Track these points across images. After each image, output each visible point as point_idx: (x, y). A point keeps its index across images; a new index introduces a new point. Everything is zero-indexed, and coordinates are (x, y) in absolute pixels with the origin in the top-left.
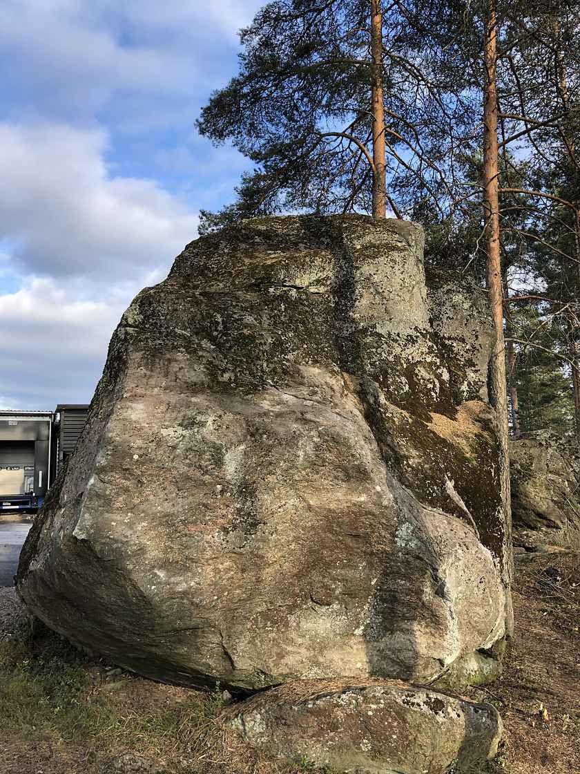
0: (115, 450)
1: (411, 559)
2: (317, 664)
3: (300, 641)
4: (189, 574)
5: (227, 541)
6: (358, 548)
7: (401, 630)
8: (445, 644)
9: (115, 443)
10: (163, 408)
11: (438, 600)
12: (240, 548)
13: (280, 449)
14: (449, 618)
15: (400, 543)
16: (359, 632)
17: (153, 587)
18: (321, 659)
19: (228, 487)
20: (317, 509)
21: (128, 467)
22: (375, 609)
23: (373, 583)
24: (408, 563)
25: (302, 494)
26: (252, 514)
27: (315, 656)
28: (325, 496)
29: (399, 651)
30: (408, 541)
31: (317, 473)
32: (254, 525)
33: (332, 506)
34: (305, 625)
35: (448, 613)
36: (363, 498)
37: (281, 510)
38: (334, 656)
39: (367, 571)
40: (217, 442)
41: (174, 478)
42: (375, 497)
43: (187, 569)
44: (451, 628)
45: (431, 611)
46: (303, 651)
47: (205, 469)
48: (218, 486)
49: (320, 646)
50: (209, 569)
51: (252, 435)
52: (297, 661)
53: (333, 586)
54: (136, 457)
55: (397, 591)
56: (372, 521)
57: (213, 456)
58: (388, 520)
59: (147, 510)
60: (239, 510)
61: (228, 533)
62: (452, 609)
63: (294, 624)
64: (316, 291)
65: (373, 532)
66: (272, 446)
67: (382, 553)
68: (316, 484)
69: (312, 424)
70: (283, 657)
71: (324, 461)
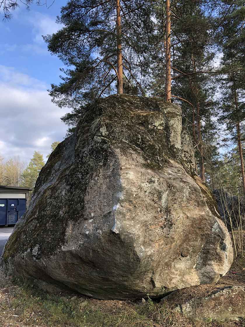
0: (127, 192)
1: (216, 236)
2: (183, 281)
3: (176, 273)
4: (151, 247)
5: (163, 232)
6: (199, 233)
7: (209, 265)
8: (223, 268)
9: (127, 189)
10: (140, 174)
11: (222, 252)
12: (168, 235)
13: (178, 193)
14: (225, 258)
15: (213, 230)
16: (194, 267)
17: (141, 254)
18: (184, 279)
19: (162, 209)
20: (190, 218)
21: (132, 200)
22: (201, 257)
23: (202, 247)
24: (215, 237)
25: (184, 212)
26: (170, 220)
27: (182, 278)
28: (192, 212)
29: (209, 273)
30: (216, 229)
31: (189, 203)
32: (171, 225)
33: (195, 217)
34: (177, 266)
35: (225, 256)
36: (203, 213)
37: (179, 218)
38: (187, 277)
39: (201, 242)
40: (160, 190)
41: (146, 205)
42: (207, 213)
43: (150, 245)
44: (225, 262)
45: (220, 256)
46: (177, 276)
47: (155, 201)
48: (159, 209)
49: (183, 274)
50: (157, 244)
51: (169, 187)
52: (177, 281)
53: (190, 249)
54: (134, 195)
55: (209, 249)
56: (206, 222)
57: (158, 196)
58: (211, 221)
59: (139, 219)
60: (166, 219)
61: (163, 229)
62: (227, 255)
63: (173, 266)
64: (160, 128)
65: (205, 227)
66: (175, 192)
67: (207, 234)
68: (189, 208)
69: (187, 183)
70: (171, 280)
71: (191, 199)
